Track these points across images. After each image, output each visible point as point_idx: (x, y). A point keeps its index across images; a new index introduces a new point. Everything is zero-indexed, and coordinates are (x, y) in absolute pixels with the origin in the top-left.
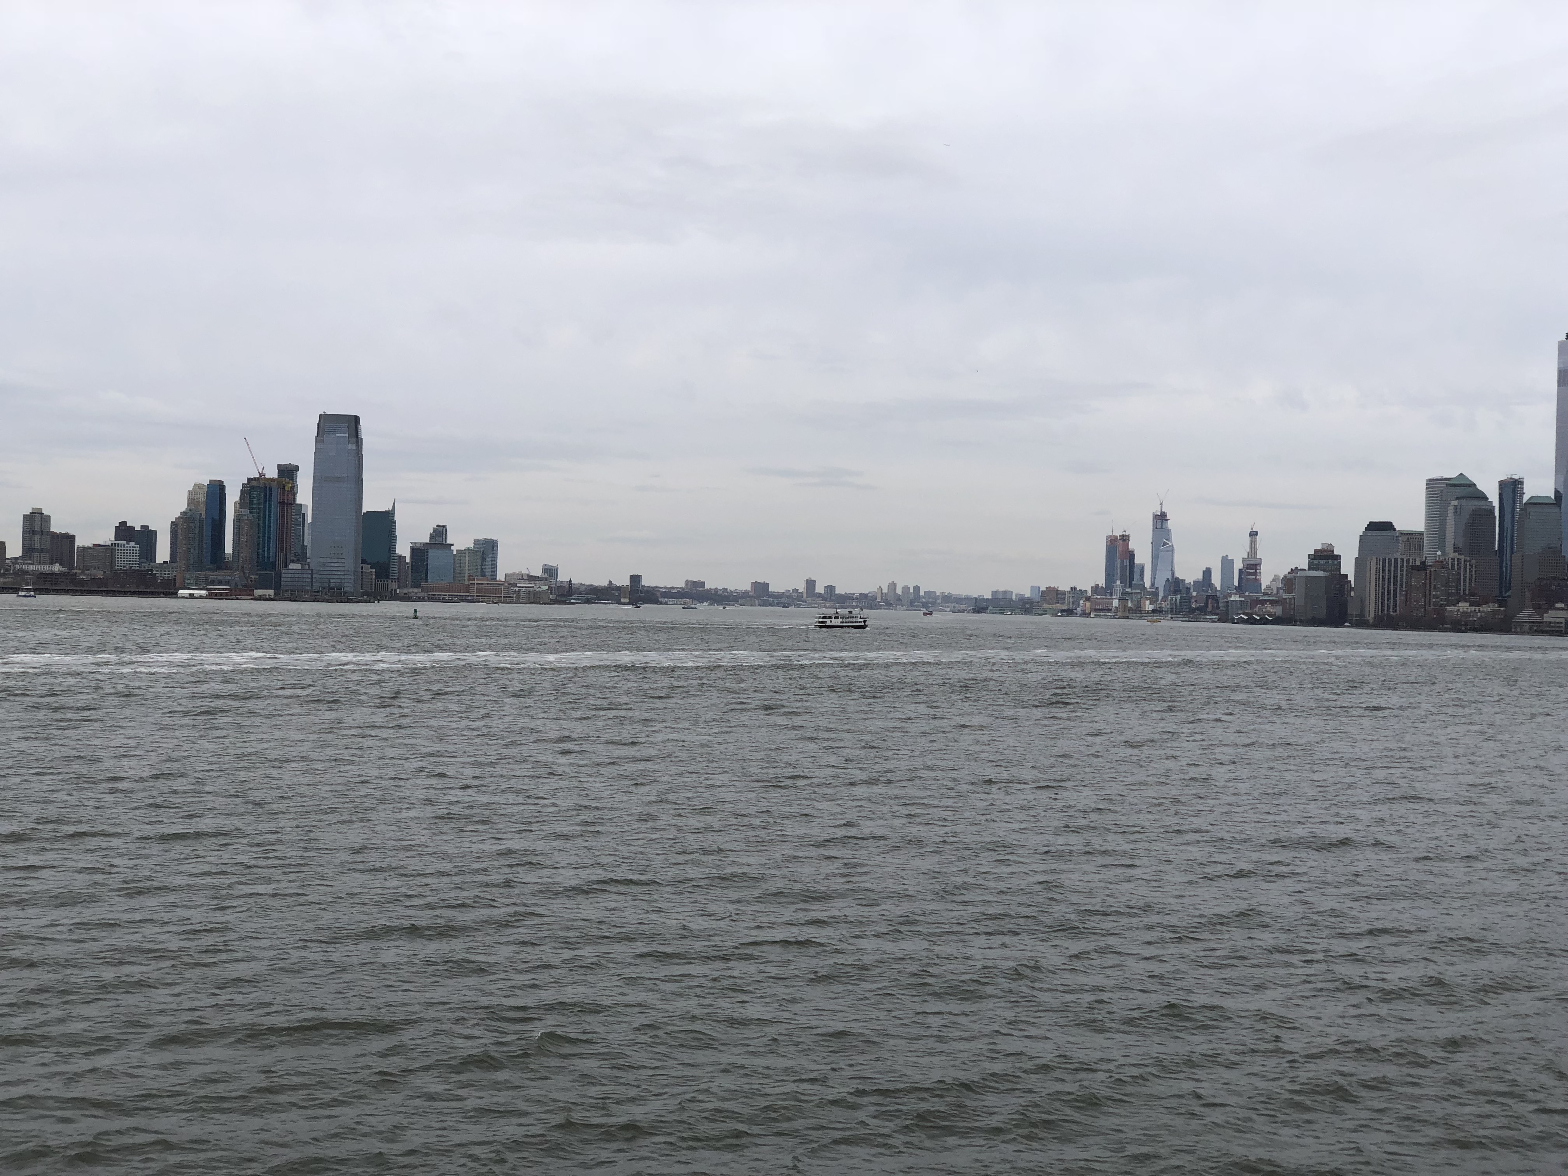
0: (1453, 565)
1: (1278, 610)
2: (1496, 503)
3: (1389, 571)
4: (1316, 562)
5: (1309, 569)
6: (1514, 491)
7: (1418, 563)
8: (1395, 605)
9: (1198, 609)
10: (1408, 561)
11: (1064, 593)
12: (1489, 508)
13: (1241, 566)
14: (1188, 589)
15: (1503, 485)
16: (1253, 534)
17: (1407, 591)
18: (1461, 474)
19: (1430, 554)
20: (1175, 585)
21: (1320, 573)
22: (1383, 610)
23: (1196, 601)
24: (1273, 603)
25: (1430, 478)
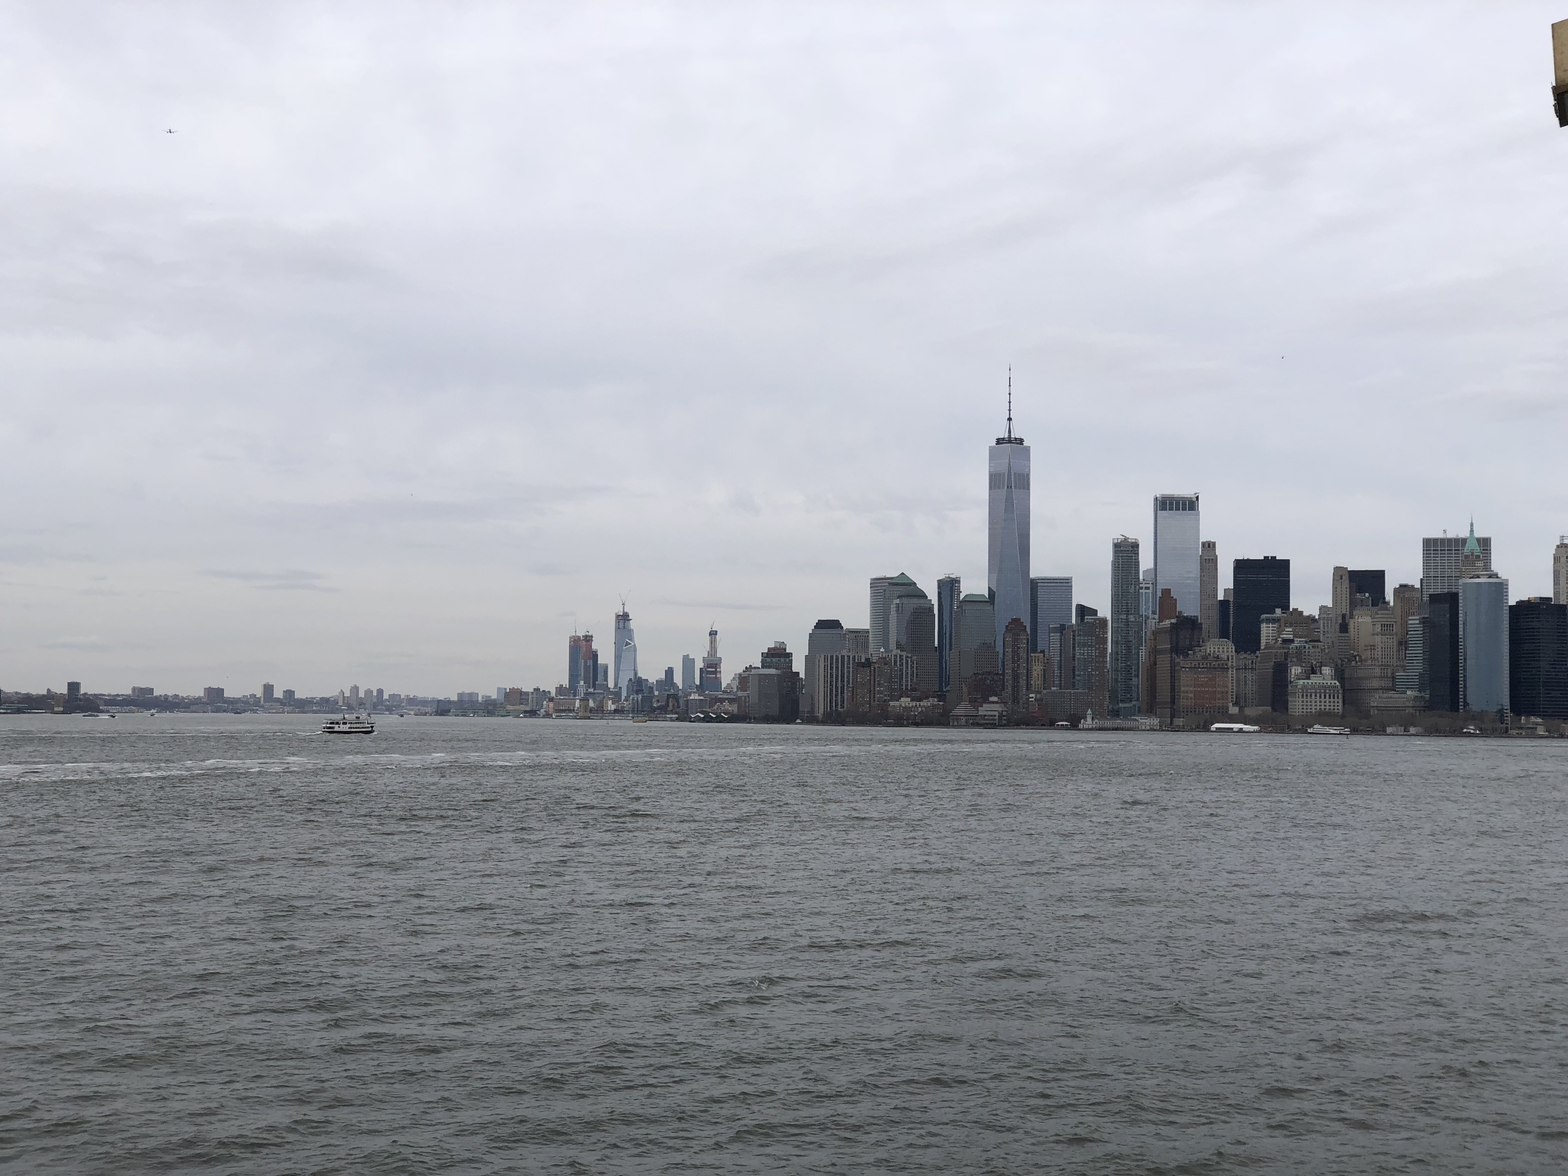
0: (895, 661)
1: (733, 708)
2: (935, 602)
3: (837, 668)
4: (769, 660)
5: (763, 667)
6: (952, 590)
7: (863, 661)
8: (843, 702)
9: (659, 708)
10: (854, 658)
11: (527, 694)
12: (928, 606)
13: (702, 665)
14: (651, 688)
15: (941, 584)
16: (713, 633)
17: (853, 687)
18: (903, 574)
19: (876, 651)
20: (638, 684)
21: (773, 671)
22: (831, 707)
23: (658, 701)
24: (731, 701)
25: (874, 577)
